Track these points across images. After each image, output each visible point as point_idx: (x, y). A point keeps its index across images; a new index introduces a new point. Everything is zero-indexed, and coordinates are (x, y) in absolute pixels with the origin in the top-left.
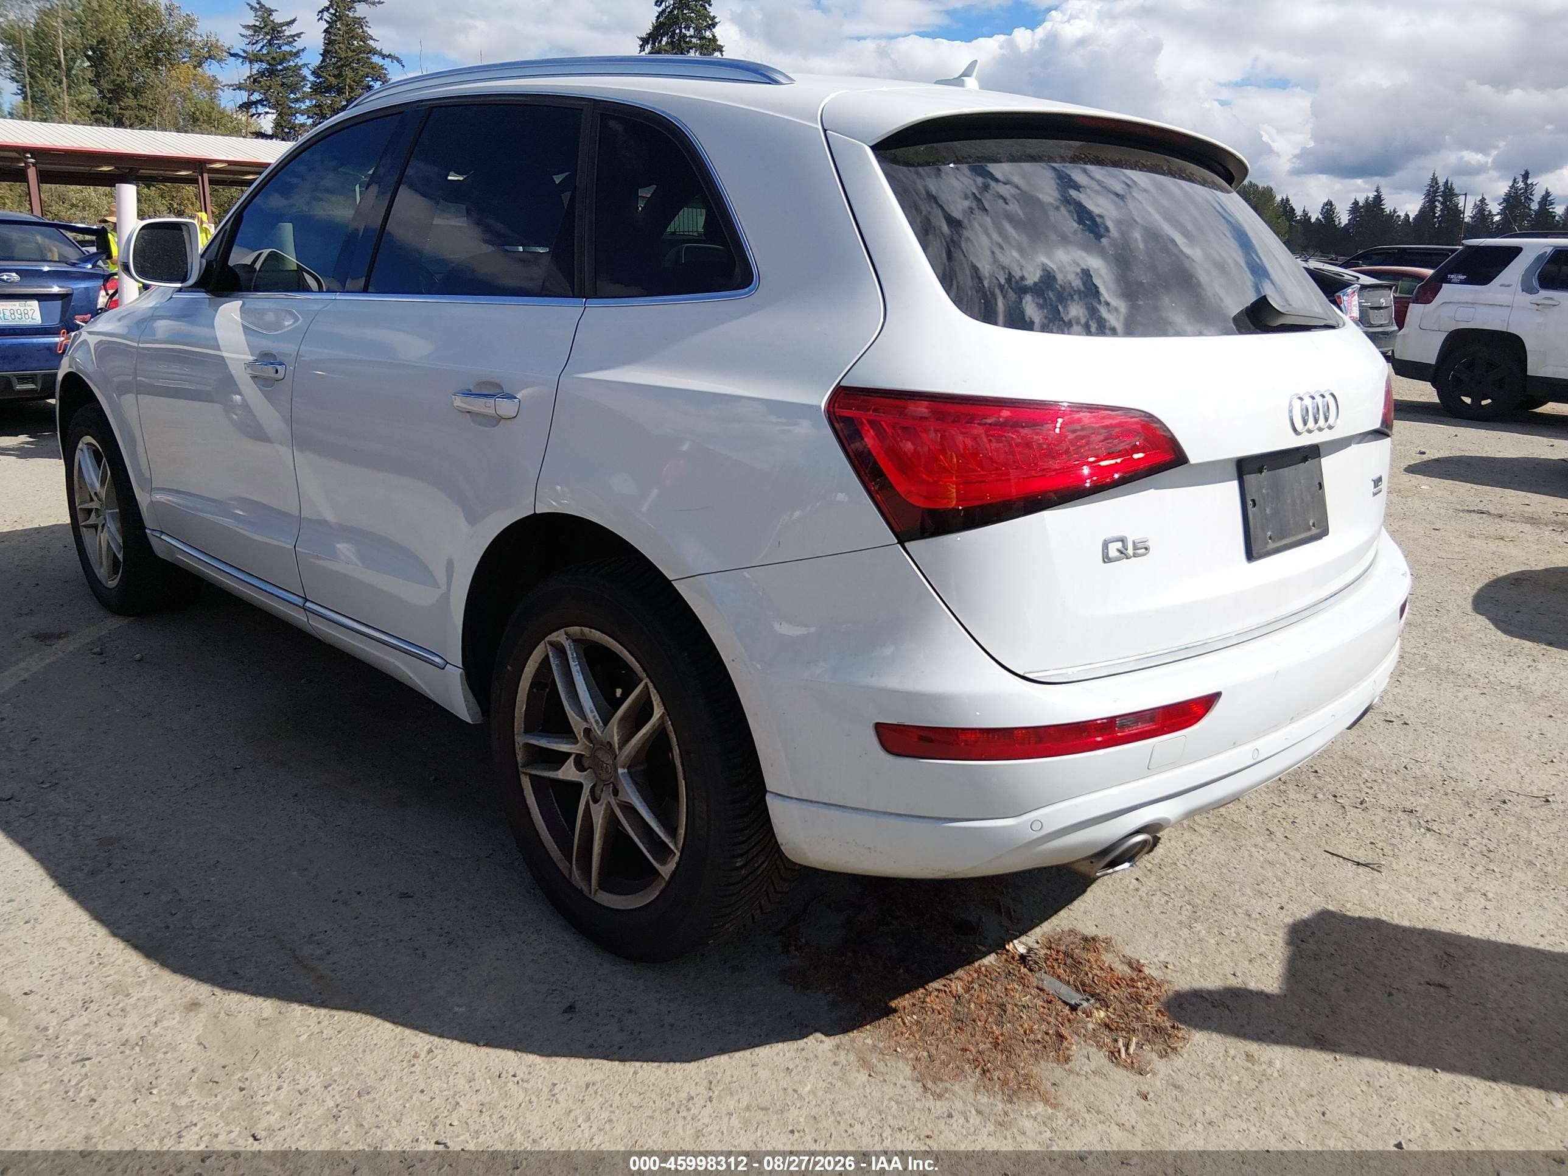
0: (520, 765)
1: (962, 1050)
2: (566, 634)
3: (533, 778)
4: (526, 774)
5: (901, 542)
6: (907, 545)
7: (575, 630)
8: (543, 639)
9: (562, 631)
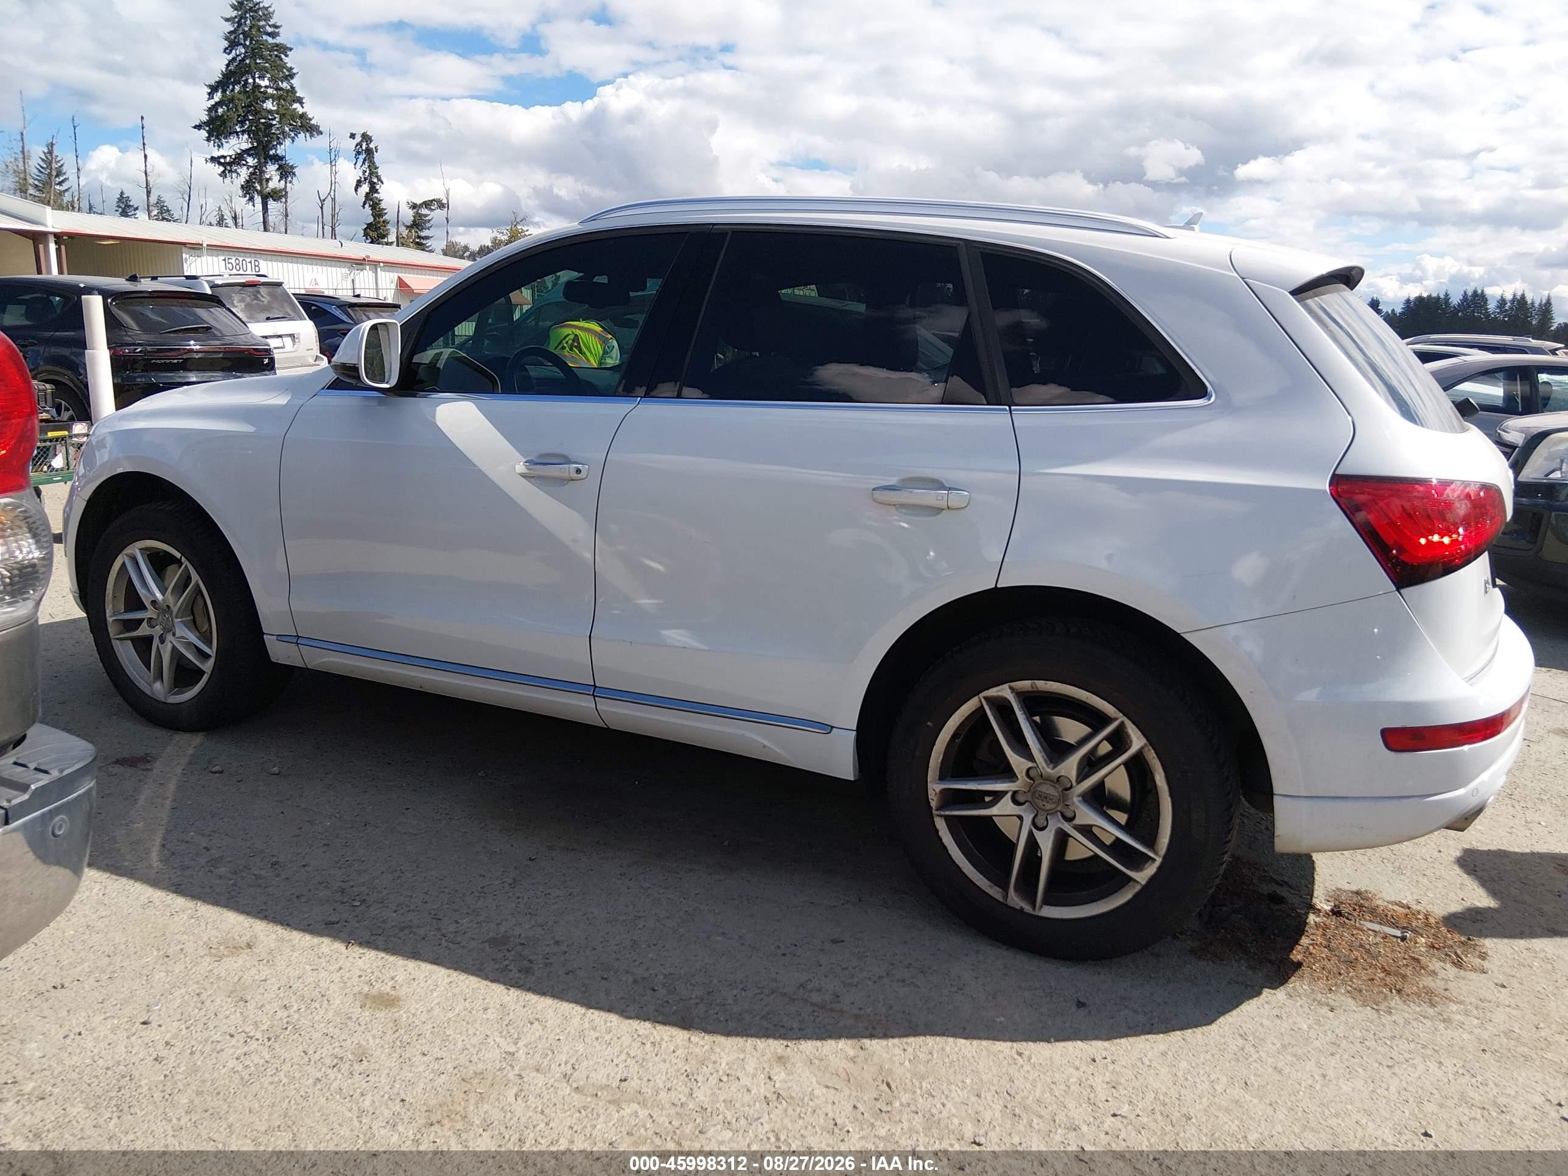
0: (934, 808)
1: (1370, 980)
2: (1011, 688)
3: (947, 819)
4: (941, 816)
5: (1398, 590)
6: (1402, 591)
7: (1025, 685)
8: (978, 694)
9: (1006, 686)
